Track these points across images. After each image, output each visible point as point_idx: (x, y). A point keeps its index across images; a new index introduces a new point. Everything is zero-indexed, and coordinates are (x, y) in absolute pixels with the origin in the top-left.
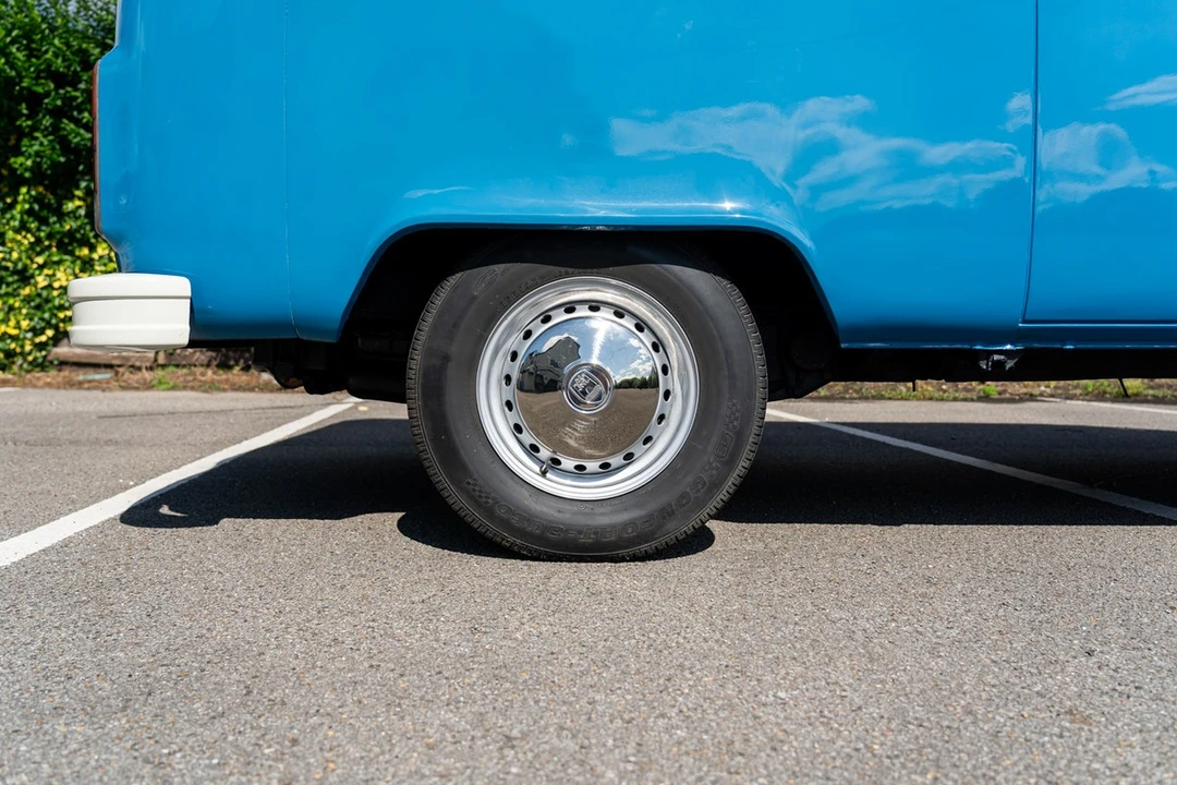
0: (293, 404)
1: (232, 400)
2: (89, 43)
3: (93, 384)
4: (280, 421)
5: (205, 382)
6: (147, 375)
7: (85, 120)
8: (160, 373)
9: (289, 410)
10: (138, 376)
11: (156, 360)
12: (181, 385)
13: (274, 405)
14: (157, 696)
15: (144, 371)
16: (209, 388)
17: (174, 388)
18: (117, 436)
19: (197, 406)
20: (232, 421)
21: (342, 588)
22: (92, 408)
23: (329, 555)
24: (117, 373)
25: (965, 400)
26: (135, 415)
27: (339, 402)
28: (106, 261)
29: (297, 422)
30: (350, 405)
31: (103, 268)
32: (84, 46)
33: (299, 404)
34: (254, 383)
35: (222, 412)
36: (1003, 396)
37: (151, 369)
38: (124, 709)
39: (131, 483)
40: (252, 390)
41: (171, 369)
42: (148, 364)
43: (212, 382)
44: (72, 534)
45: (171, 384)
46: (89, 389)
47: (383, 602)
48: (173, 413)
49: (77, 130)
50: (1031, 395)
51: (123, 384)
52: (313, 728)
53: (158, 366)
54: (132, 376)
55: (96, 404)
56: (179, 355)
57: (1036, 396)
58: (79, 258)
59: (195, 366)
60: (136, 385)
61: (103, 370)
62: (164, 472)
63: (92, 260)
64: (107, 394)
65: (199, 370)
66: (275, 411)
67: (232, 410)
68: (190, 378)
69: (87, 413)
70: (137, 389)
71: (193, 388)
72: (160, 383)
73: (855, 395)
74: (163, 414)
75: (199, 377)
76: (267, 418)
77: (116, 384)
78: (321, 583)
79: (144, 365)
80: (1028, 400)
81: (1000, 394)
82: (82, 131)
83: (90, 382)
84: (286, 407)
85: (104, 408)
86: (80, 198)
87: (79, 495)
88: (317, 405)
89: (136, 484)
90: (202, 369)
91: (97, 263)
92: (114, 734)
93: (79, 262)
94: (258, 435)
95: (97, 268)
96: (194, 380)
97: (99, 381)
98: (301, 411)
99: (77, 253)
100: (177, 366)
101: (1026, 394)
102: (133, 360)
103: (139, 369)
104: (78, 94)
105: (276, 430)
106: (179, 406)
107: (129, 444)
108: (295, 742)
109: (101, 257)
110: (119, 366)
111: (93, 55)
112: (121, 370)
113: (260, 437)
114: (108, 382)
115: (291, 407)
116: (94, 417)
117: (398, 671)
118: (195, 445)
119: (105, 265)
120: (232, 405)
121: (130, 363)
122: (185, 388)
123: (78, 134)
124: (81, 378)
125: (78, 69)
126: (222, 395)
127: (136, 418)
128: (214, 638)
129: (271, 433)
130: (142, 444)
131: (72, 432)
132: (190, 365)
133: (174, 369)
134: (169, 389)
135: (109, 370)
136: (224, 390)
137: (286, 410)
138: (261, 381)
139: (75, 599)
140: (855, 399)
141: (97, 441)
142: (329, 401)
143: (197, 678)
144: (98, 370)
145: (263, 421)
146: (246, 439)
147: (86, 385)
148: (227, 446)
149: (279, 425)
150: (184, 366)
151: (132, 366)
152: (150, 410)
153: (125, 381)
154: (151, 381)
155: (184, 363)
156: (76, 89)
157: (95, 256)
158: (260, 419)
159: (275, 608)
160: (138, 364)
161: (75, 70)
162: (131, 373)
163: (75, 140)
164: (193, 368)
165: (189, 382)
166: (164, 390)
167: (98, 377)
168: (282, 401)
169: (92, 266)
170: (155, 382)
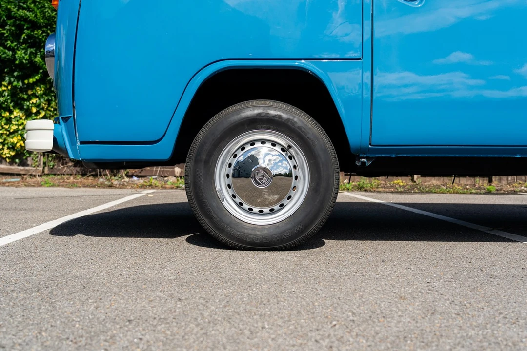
0: (115, 194)
1: (83, 191)
2: (11, 5)
3: (11, 184)
4: (107, 201)
5: (69, 183)
6: (39, 179)
7: (8, 45)
8: (45, 178)
9: (112, 196)
10: (34, 180)
11: (43, 171)
12: (57, 184)
13: (105, 194)
14: (50, 288)
15: (37, 177)
16: (73, 185)
17: (53, 186)
18: (25, 207)
19: (65, 194)
20: (83, 201)
21: (126, 260)
22: (11, 195)
23: (123, 250)
24: (23, 178)
25: (477, 193)
26: (33, 198)
27: (139, 193)
28: (18, 119)
29: (116, 201)
30: (145, 194)
31: (17, 123)
32: (9, 7)
33: (118, 193)
34: (95, 183)
35: (78, 197)
36: (500, 192)
37: (41, 176)
38: (38, 291)
39: (34, 225)
40: (94, 187)
41: (51, 176)
42: (39, 174)
43: (73, 183)
44: (9, 242)
45: (52, 184)
46: (8, 186)
47: (143, 264)
48: (53, 197)
49: (4, 50)
50: (515, 191)
51: (26, 184)
52: (108, 297)
53: (44, 174)
54: (30, 180)
55: (12, 193)
56: (55, 169)
57: (517, 192)
58: (3, 117)
59: (64, 174)
60: (33, 184)
61: (15, 177)
62: (49, 221)
63: (11, 118)
64: (18, 189)
65: (66, 177)
66: (105, 196)
67: (83, 196)
68: (61, 181)
69: (9, 197)
70: (33, 186)
71: (63, 186)
72: (46, 183)
73: (417, 191)
74: (48, 198)
75: (66, 181)
76: (101, 200)
77: (23, 184)
78: (118, 259)
79: (37, 174)
80: (512, 194)
81: (497, 190)
82: (7, 51)
83: (9, 182)
84: (111, 195)
85: (17, 195)
86: (5, 86)
87: (10, 229)
88: (127, 194)
89: (36, 225)
90: (67, 176)
91: (13, 120)
92: (35, 297)
93: (4, 119)
94: (96, 206)
95: (13, 123)
96: (63, 182)
97: (14, 182)
98: (118, 197)
99: (3, 115)
100: (55, 175)
101: (512, 191)
102: (31, 171)
103: (35, 176)
104: (5, 32)
105: (105, 204)
106: (56, 194)
107: (32, 210)
108: (101, 299)
109: (15, 117)
110: (24, 174)
111: (13, 11)
112: (25, 176)
113: (97, 207)
114: (18, 182)
115: (113, 195)
116: (13, 199)
117: (144, 283)
118: (64, 211)
119: (17, 121)
120: (83, 194)
121: (30, 173)
122: (59, 186)
123: (5, 53)
124: (4, 180)
125: (6, 19)
126: (79, 189)
127: (34, 200)
128: (72, 274)
129: (102, 206)
130: (38, 210)
131: (3, 205)
132: (61, 174)
133: (53, 176)
134: (50, 187)
135: (19, 177)
136: (80, 187)
137: (111, 196)
138: (99, 183)
139: (14, 262)
140: (416, 193)
141: (16, 209)
142: (133, 192)
143: (65, 284)
144: (13, 177)
145: (98, 201)
146: (90, 208)
147: (7, 184)
148: (80, 211)
149: (106, 203)
150: (58, 174)
151: (31, 175)
152: (41, 196)
153: (27, 183)
154: (41, 182)
155: (58, 173)
156: (4, 30)
157: (12, 116)
158: (97, 200)
159: (97, 266)
160: (34, 173)
161: (4, 19)
162: (30, 178)
163: (3, 56)
164: (63, 175)
165: (61, 183)
166: (48, 187)
167: (13, 180)
168: (109, 192)
169: (11, 121)
170: (43, 183)
